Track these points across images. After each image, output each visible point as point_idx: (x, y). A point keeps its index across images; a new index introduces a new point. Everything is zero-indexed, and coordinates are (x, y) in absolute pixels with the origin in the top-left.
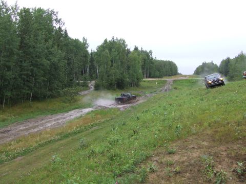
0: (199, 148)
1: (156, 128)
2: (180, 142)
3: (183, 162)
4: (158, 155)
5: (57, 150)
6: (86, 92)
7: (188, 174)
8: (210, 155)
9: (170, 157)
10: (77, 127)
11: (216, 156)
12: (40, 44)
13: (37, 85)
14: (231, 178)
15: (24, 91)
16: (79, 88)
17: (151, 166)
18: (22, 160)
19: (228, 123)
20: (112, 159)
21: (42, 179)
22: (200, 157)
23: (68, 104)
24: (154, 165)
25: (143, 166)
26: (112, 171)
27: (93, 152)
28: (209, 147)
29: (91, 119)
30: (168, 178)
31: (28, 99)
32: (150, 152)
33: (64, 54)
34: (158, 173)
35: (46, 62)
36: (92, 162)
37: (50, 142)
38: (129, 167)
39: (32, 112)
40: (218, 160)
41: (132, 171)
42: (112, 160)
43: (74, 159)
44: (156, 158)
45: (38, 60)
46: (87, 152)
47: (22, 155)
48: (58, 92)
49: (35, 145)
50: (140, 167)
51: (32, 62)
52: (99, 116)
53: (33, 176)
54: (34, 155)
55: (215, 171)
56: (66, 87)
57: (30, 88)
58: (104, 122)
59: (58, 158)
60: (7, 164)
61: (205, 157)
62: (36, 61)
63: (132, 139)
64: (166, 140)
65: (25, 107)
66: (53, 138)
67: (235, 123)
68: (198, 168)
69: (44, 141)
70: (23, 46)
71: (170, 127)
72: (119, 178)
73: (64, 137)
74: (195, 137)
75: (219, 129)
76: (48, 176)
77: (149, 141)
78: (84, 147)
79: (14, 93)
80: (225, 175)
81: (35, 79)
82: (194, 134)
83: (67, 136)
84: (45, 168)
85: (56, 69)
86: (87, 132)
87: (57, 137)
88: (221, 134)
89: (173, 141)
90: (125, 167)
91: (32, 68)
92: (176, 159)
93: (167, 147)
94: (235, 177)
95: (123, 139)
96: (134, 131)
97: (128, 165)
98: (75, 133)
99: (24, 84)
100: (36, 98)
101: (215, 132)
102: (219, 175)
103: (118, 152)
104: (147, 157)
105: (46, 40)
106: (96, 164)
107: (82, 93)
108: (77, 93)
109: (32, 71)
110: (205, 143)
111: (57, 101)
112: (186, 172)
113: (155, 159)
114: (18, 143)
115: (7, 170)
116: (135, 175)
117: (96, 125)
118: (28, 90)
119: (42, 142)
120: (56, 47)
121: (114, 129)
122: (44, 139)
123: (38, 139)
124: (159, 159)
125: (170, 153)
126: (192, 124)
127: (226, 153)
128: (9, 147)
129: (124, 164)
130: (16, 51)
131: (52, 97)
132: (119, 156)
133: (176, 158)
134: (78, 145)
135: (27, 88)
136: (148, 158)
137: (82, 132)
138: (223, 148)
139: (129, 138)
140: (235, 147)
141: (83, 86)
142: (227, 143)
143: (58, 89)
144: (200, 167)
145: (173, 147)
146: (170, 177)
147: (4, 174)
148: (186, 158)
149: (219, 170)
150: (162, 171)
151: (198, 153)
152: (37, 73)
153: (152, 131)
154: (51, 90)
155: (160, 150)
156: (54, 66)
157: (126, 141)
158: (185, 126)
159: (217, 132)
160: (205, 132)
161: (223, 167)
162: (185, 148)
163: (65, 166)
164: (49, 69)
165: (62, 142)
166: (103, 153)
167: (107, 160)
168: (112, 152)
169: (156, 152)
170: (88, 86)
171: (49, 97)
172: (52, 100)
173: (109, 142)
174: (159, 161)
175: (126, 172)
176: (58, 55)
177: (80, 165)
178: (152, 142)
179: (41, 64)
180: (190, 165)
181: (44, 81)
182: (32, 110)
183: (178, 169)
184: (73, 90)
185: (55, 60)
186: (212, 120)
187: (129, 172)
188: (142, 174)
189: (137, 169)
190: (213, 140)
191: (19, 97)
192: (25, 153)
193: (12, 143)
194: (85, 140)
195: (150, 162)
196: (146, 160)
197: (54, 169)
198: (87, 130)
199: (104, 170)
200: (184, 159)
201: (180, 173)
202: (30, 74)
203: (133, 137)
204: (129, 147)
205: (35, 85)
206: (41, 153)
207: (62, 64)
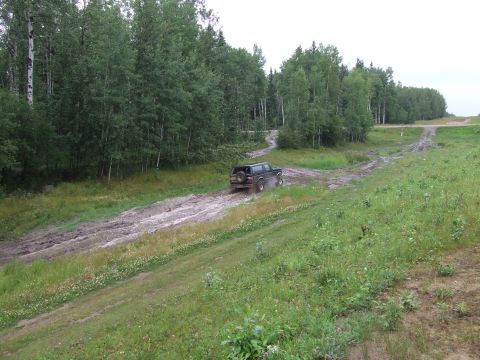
1: (411, 223)
2: (461, 253)
3: (472, 294)
4: (417, 276)
5: (212, 261)
6: (261, 152)
9: (443, 282)
10: (247, 220)
12: (174, 59)
13: (170, 138)
15: (146, 150)
16: (248, 144)
17: (406, 299)
18: (147, 278)
20: (323, 281)
21: (189, 315)
24: (411, 297)
25: (391, 299)
27: (283, 269)
29: (274, 204)
30: (444, 325)
31: (152, 165)
32: (401, 270)
33: (218, 79)
34: (424, 314)
35: (186, 96)
36: (284, 286)
37: (196, 247)
38: (360, 299)
39: (161, 190)
41: (368, 308)
42: (322, 284)
43: (247, 279)
44: (415, 284)
45: (171, 91)
46: (270, 267)
47: (146, 269)
48: (209, 152)
49: (170, 251)
50: (384, 300)
51: (158, 95)
52: (288, 199)
53: (171, 309)
54: (169, 270)
56: (222, 141)
57: (157, 145)
58: (298, 211)
59: (216, 277)
60: (122, 286)
62: (167, 93)
63: (360, 245)
64: (432, 248)
65: (148, 180)
66: (203, 240)
70: (142, 64)
71: (438, 224)
72: (342, 319)
73: (223, 238)
76: (200, 311)
77: (398, 250)
78: (263, 257)
79: (128, 155)
81: (165, 128)
83: (228, 236)
84: (193, 295)
85: (204, 108)
86: (267, 229)
87: (210, 238)
89: (446, 250)
90: (353, 299)
91: (158, 106)
92: (458, 288)
93: (435, 263)
95: (342, 245)
96: (364, 230)
98: (243, 231)
99: (145, 138)
100: (167, 164)
103: (333, 268)
104: (396, 281)
105: (185, 53)
106: (291, 291)
107: (254, 154)
108: (243, 154)
109: (159, 112)
111: (206, 169)
113: (412, 285)
114: (137, 247)
115: (122, 295)
116: (373, 315)
117: (284, 216)
118: (153, 148)
120: (203, 65)
121: (320, 225)
122: (185, 240)
123: (175, 240)
124: (421, 286)
125: (445, 275)
128: (123, 255)
129: (350, 293)
130: (129, 75)
131: (196, 161)
132: (338, 276)
133: (456, 285)
134: (251, 254)
135: (151, 146)
136: (397, 283)
137: (256, 229)
139: (353, 242)
141: (255, 141)
143: (209, 147)
145: (447, 262)
146: (446, 322)
147: (118, 303)
150: (427, 309)
152: (169, 116)
153: (401, 230)
154: (195, 148)
155: (420, 268)
156: (201, 102)
157: (348, 248)
158: (472, 221)
162: (475, 265)
163: (231, 293)
164: (191, 107)
165: (219, 247)
166: (303, 271)
167: (314, 285)
168: (323, 270)
169: (413, 272)
170: (264, 141)
171: (190, 162)
172: (197, 167)
173: (314, 249)
174: (421, 289)
175: (355, 308)
176: (208, 80)
177: (260, 291)
178: (403, 252)
179: (175, 99)
181: (181, 131)
182: (159, 187)
183: (462, 306)
184: (236, 148)
185: (202, 90)
187: (362, 308)
188: (389, 313)
189: (377, 304)
191: (136, 162)
192: (152, 265)
193: (128, 247)
194: (264, 244)
195: (402, 291)
196: (393, 287)
197: (211, 298)
198: (265, 225)
199: (310, 303)
200: (474, 289)
201: (468, 315)
202: (157, 118)
203: (362, 241)
204: (356, 261)
205: (165, 139)
206: (182, 266)
207: (215, 98)
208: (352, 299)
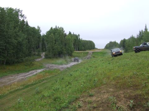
0: (108, 92)
1: (82, 81)
2: (96, 89)
3: (98, 101)
4: (83, 97)
5: (21, 95)
6: (40, 59)
7: (101, 108)
8: (114, 97)
9: (90, 98)
10: (34, 81)
11: (118, 97)
12: (11, 30)
13: (9, 55)
14: (126, 110)
15: (1, 59)
16: (35, 57)
17: (79, 104)
19: (124, 78)
20: (55, 100)
22: (108, 98)
23: (28, 67)
24: (81, 103)
25: (74, 104)
26: (55, 108)
27: (44, 96)
28: (113, 92)
29: (43, 76)
31: (3, 64)
32: (78, 95)
33: (26, 36)
34: (83, 108)
35: (15, 41)
36: (43, 102)
37: (16, 90)
38: (65, 105)
39: (6, 72)
40: (119, 99)
41: (67, 107)
43: (31, 100)
44: (82, 99)
45: (10, 40)
46: (40, 96)
49: (7, 92)
50: (72, 105)
51: (5, 41)
52: (47, 74)
54: (7, 99)
55: (117, 106)
56: (27, 56)
57: (5, 57)
58: (50, 78)
59: (22, 100)
61: (111, 97)
62: (8, 40)
63: (67, 88)
64: (88, 88)
65: (1, 69)
66: (19, 88)
67: (129, 77)
68: (107, 104)
69: (13, 90)
71: (90, 80)
73: (26, 87)
74: (105, 86)
75: (119, 81)
78: (38, 93)
80: (123, 108)
81: (8, 52)
82: (104, 84)
84: (14, 106)
85: (21, 45)
86: (40, 84)
87: (22, 87)
88: (121, 84)
89: (92, 88)
91: (5, 44)
93: (88, 92)
94: (129, 109)
95: (62, 88)
96: (69, 83)
97: (65, 104)
98: (32, 85)
100: (8, 63)
101: (117, 82)
102: (119, 108)
103: (59, 95)
104: (76, 98)
105: (15, 28)
106: (45, 103)
107: (37, 60)
108: (34, 60)
109: (5, 46)
110: (111, 90)
111: (21, 65)
112: (100, 107)
113: (81, 100)
116: (69, 109)
117: (46, 79)
118: (3, 58)
119: (12, 90)
120: (21, 32)
121: (56, 82)
122: (13, 88)
123: (9, 89)
124: (84, 99)
125: (90, 96)
126: (104, 78)
127: (123, 95)
129: (63, 103)
131: (18, 62)
132: (60, 98)
133: (94, 99)
137: (37, 84)
138: (121, 92)
140: (129, 91)
141: (38, 56)
142: (124, 89)
143: (22, 58)
144: (108, 103)
145: (92, 92)
146: (90, 110)
148: (100, 98)
149: (119, 105)
150: (85, 107)
151: (107, 95)
152: (9, 48)
153: (80, 83)
154: (17, 58)
155: (84, 94)
156: (20, 44)
157: (64, 89)
158: (99, 80)
159: (118, 82)
160: (111, 83)
161: (122, 104)
162: (99, 92)
163: (26, 105)
164: (16, 45)
165: (24, 90)
166: (49, 97)
167: (52, 101)
168: (55, 96)
169: (82, 96)
170: (41, 56)
171: (16, 63)
172: (18, 64)
173: (53, 89)
174: (84, 101)
175: (64, 108)
176: (23, 36)
177: (35, 104)
178: (79, 89)
179: (11, 42)
180: (103, 102)
181: (13, 53)
183: (95, 105)
184: (31, 58)
185: (20, 40)
186: (116, 76)
187: (66, 108)
188: (73, 109)
190: (116, 88)
194: (39, 89)
195: (78, 102)
196: (76, 100)
197: (19, 107)
198: (40, 82)
199: (51, 107)
200: (99, 99)
201: (96, 107)
202: (5, 48)
203: (68, 86)
204: (66, 93)
205: (7, 55)
206: (11, 97)
207: (24, 42)
208: (63, 105)
